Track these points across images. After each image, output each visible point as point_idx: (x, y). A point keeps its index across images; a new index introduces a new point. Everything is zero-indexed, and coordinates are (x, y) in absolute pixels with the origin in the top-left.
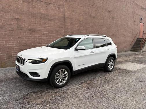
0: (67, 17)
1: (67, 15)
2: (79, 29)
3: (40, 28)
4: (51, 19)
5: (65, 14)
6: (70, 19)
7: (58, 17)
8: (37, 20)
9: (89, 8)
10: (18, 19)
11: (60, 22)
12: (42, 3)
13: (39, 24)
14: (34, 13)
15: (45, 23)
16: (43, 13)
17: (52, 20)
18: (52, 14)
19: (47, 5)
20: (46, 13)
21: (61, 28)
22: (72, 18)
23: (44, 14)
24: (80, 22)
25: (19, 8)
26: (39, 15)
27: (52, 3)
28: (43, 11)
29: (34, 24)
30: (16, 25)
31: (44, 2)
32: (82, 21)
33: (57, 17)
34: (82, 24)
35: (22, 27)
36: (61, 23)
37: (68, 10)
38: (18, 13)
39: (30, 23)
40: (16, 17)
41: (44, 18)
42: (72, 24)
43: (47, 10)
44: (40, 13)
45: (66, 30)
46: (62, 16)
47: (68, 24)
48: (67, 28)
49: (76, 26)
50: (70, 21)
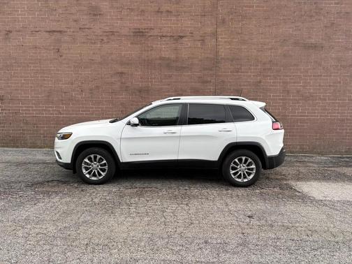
0: (222, 59)
1: (223, 52)
2: (260, 82)
3: (158, 85)
4: (184, 66)
5: (217, 52)
6: (232, 61)
7: (201, 61)
8: (153, 72)
9: (300, 24)
10: (121, 74)
11: (205, 69)
12: (164, 39)
13: (158, 79)
14: (148, 60)
15: (170, 76)
17: (184, 68)
18: (186, 56)
19: (176, 40)
20: (173, 56)
21: (207, 82)
22: (238, 59)
23: (169, 59)
24: (264, 64)
25: (124, 56)
26: (159, 62)
27: (188, 34)
28: (167, 54)
29: (148, 79)
30: (119, 83)
31: (171, 36)
32: (271, 61)
33: (196, 61)
34: (270, 69)
35: (127, 87)
36: (206, 72)
37: (225, 42)
38: (122, 64)
39: (141, 78)
40: (120, 70)
41: (169, 66)
42: (238, 72)
43: (175, 50)
44: (161, 58)
45: (219, 87)
46: (211, 56)
47: (225, 72)
48: (223, 82)
49: (250, 76)
50: (231, 65)
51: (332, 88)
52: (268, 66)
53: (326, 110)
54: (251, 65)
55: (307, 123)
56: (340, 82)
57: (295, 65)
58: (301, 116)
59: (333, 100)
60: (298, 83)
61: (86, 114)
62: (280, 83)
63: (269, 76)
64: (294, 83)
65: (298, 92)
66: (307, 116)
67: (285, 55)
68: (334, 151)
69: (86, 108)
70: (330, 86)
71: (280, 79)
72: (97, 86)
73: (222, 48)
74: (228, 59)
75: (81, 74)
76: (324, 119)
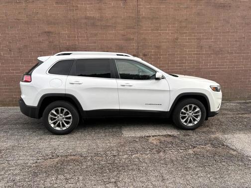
0: (143, 18)
1: (144, 12)
2: (177, 39)
4: (108, 24)
5: (138, 12)
6: (152, 20)
7: (124, 19)
8: (79, 30)
10: (48, 33)
11: (130, 28)
13: (84, 37)
14: (74, 19)
15: (96, 35)
16: (91, 17)
17: (109, 26)
18: (110, 16)
20: (97, 15)
21: (130, 39)
22: (157, 18)
23: (93, 18)
24: (181, 22)
25: (51, 15)
28: (91, 13)
29: (75, 37)
30: (47, 42)
32: (186, 19)
33: (119, 20)
34: (186, 27)
35: (55, 46)
38: (49, 23)
39: (69, 37)
40: (47, 30)
41: (94, 25)
42: (157, 30)
43: (99, 9)
44: (87, 18)
45: (141, 44)
46: (133, 15)
47: (146, 30)
48: (145, 39)
49: (169, 33)
50: (151, 24)
51: (238, 43)
52: (184, 24)
53: (233, 62)
54: (169, 24)
55: (217, 74)
56: (244, 38)
57: (207, 22)
58: (212, 68)
59: (238, 53)
60: (210, 39)
61: (17, 73)
62: (194, 39)
63: (185, 33)
64: (207, 39)
65: (210, 47)
66: (218, 68)
67: (198, 14)
68: (239, 97)
69: (16, 66)
70: (236, 41)
71: (194, 36)
72: (25, 46)
73: (142, 8)
74: (149, 18)
75: (8, 34)
76: (231, 71)
